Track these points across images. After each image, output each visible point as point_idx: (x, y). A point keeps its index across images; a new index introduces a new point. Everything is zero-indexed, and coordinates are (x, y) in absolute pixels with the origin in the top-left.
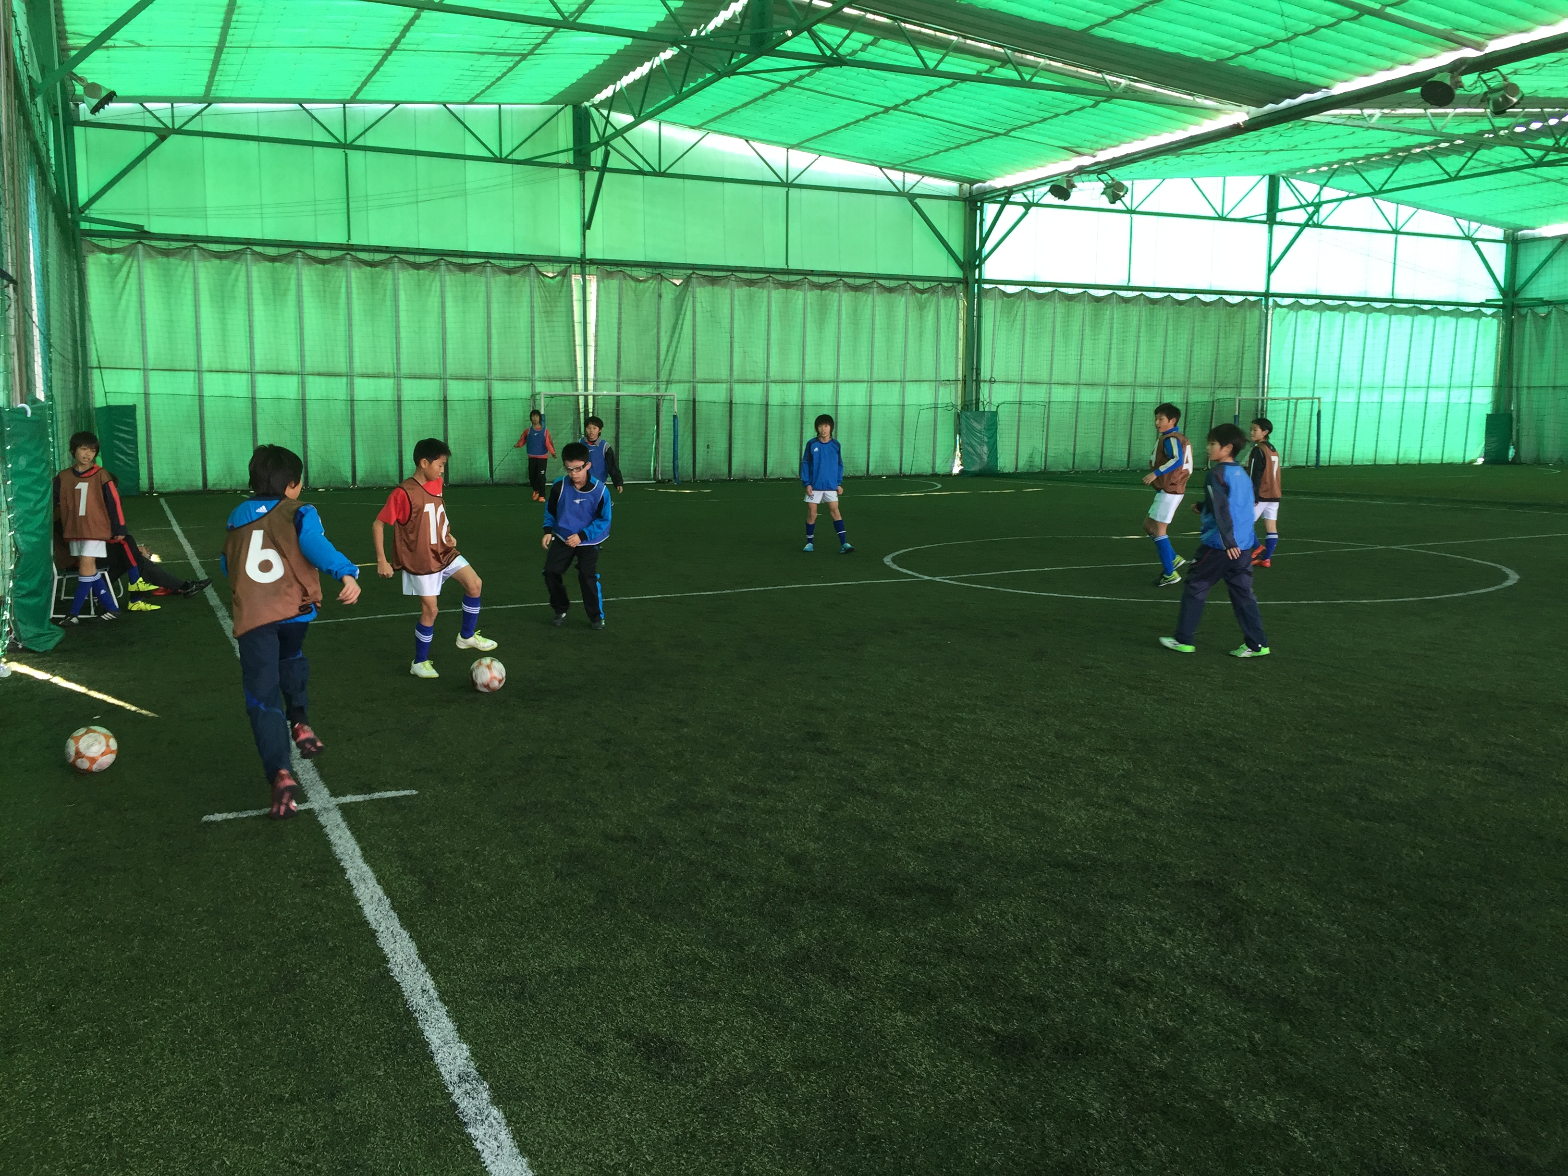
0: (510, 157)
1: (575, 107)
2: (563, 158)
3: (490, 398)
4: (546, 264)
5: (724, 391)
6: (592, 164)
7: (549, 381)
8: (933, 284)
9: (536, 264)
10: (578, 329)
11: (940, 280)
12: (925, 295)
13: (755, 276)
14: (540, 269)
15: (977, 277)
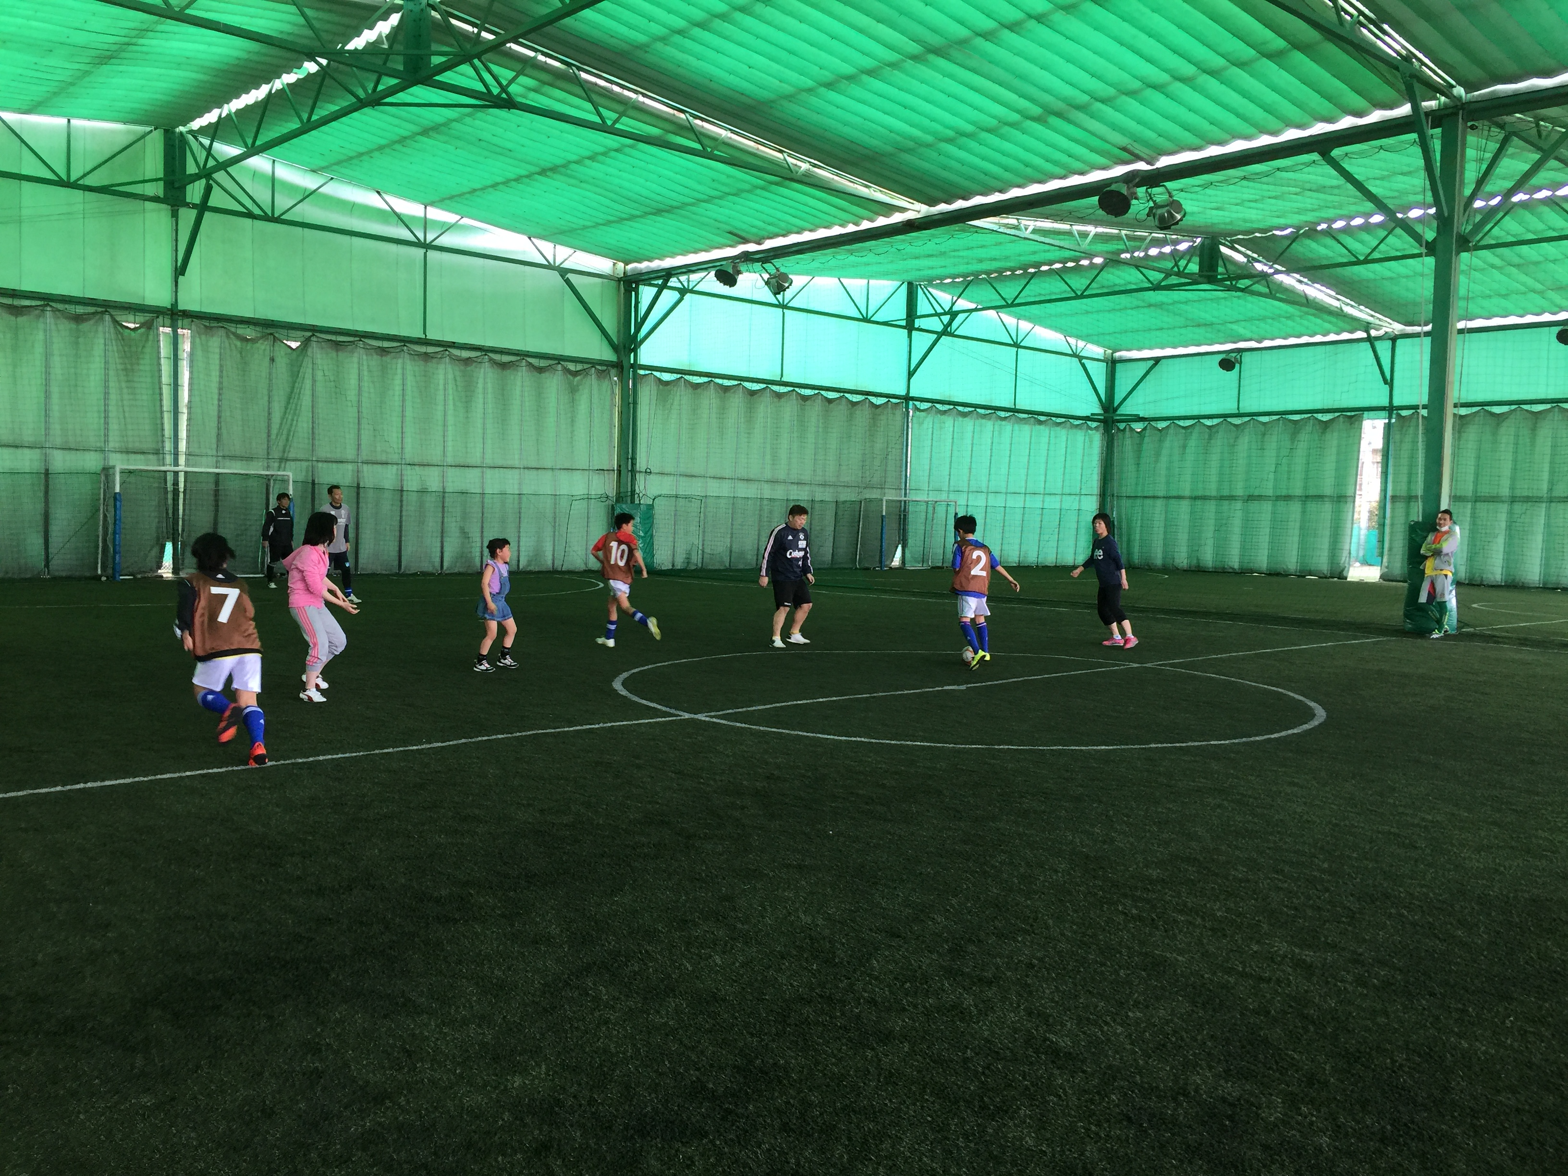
0: (80, 182)
1: (166, 131)
2: (152, 189)
3: (47, 470)
4: (127, 312)
5: (350, 473)
6: (188, 200)
7: (128, 452)
8: (586, 366)
9: (113, 312)
10: (166, 392)
11: (593, 363)
12: (579, 378)
13: (386, 344)
14: (118, 318)
15: (632, 362)
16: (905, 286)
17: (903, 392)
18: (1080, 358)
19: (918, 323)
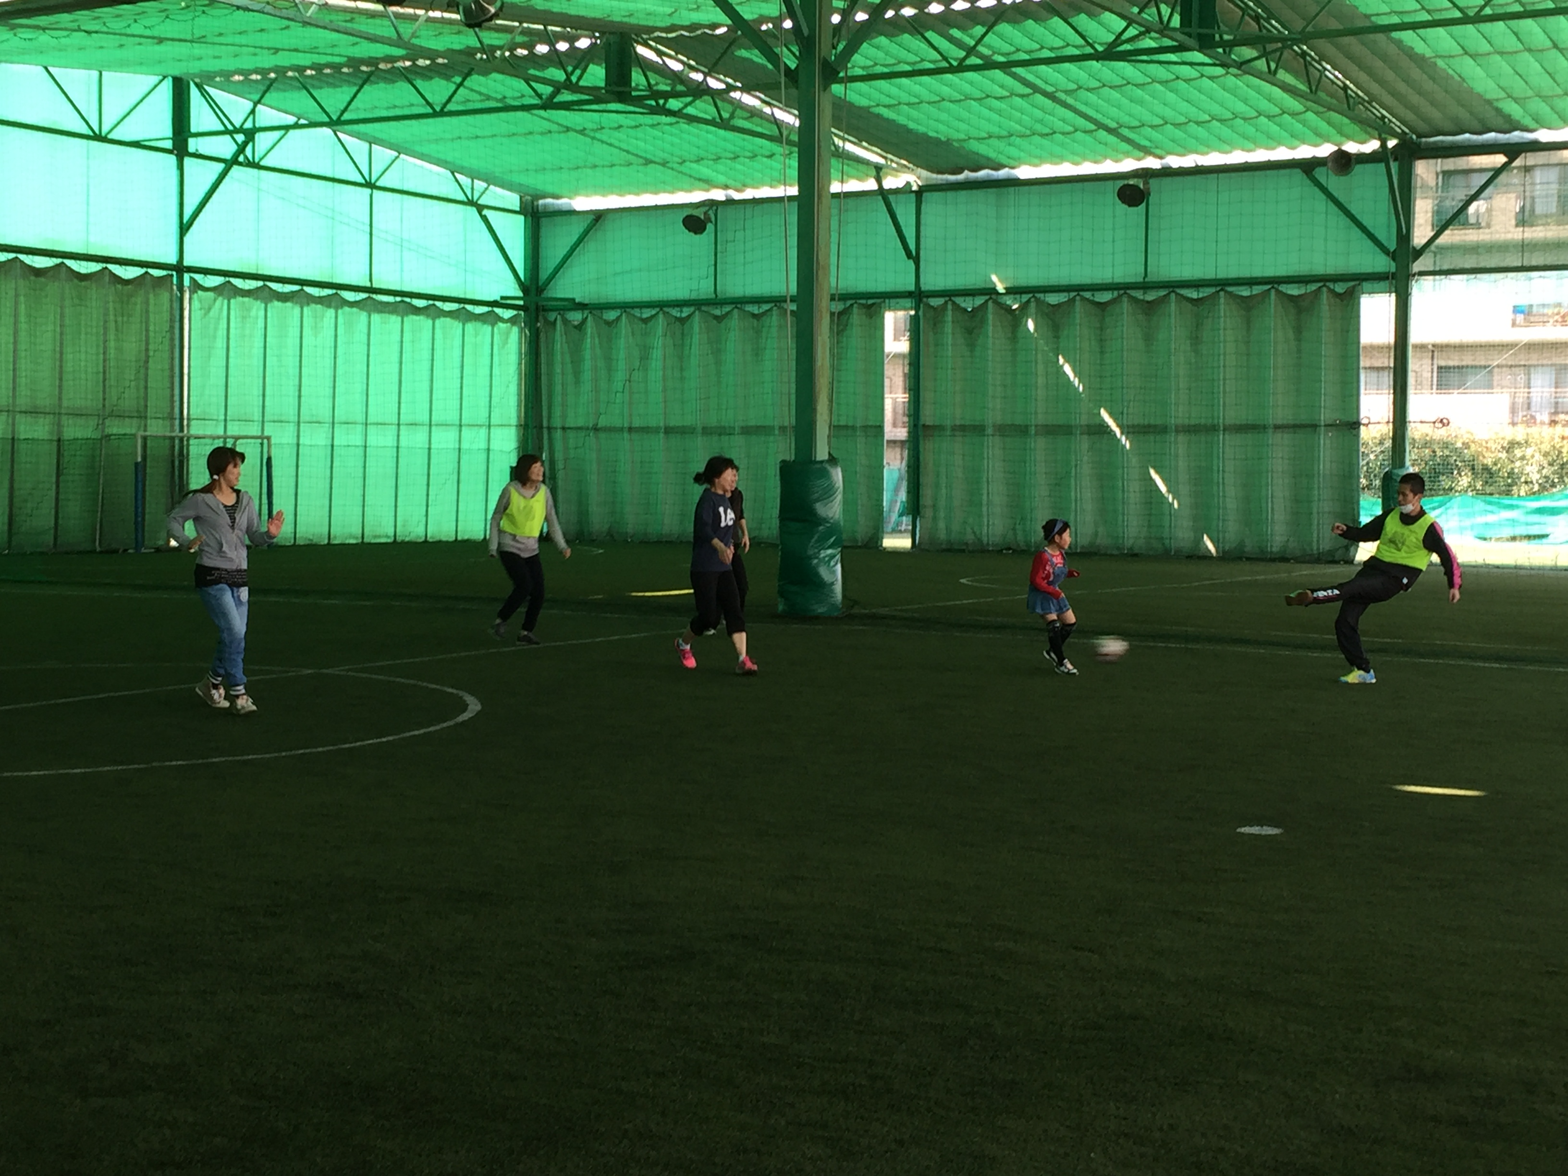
16: (168, 84)
17: (173, 260)
18: (480, 208)
19: (193, 145)
